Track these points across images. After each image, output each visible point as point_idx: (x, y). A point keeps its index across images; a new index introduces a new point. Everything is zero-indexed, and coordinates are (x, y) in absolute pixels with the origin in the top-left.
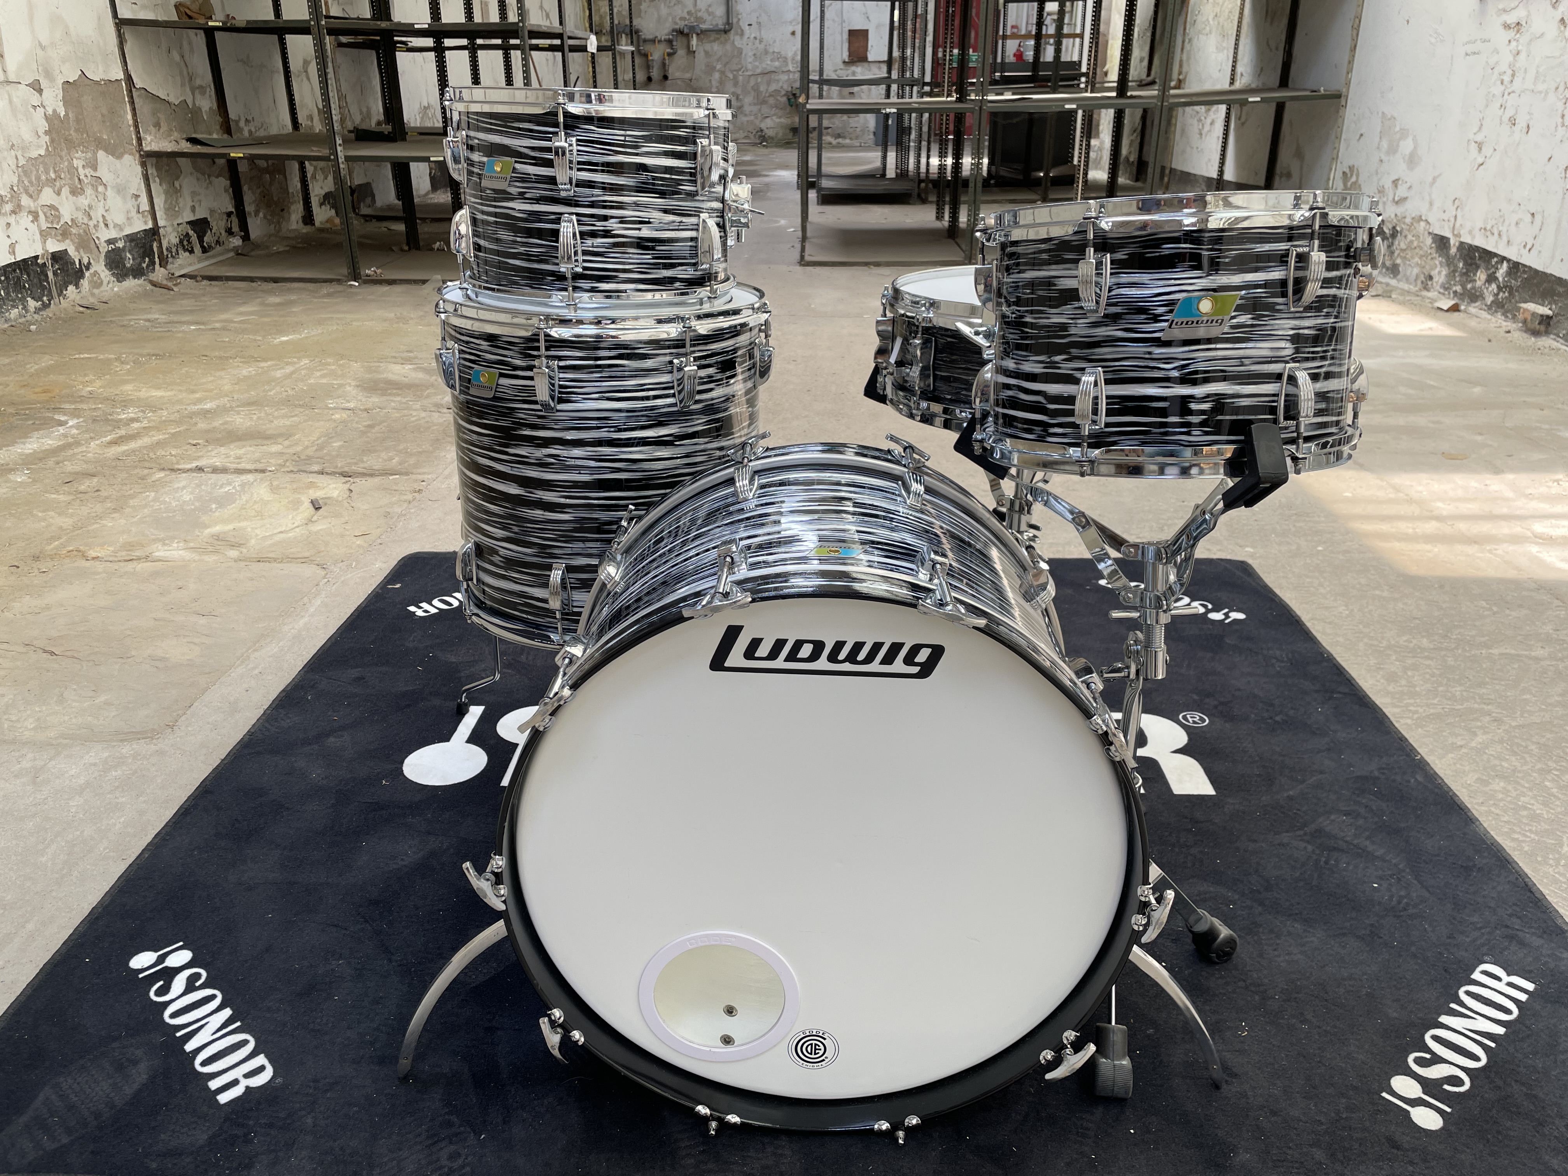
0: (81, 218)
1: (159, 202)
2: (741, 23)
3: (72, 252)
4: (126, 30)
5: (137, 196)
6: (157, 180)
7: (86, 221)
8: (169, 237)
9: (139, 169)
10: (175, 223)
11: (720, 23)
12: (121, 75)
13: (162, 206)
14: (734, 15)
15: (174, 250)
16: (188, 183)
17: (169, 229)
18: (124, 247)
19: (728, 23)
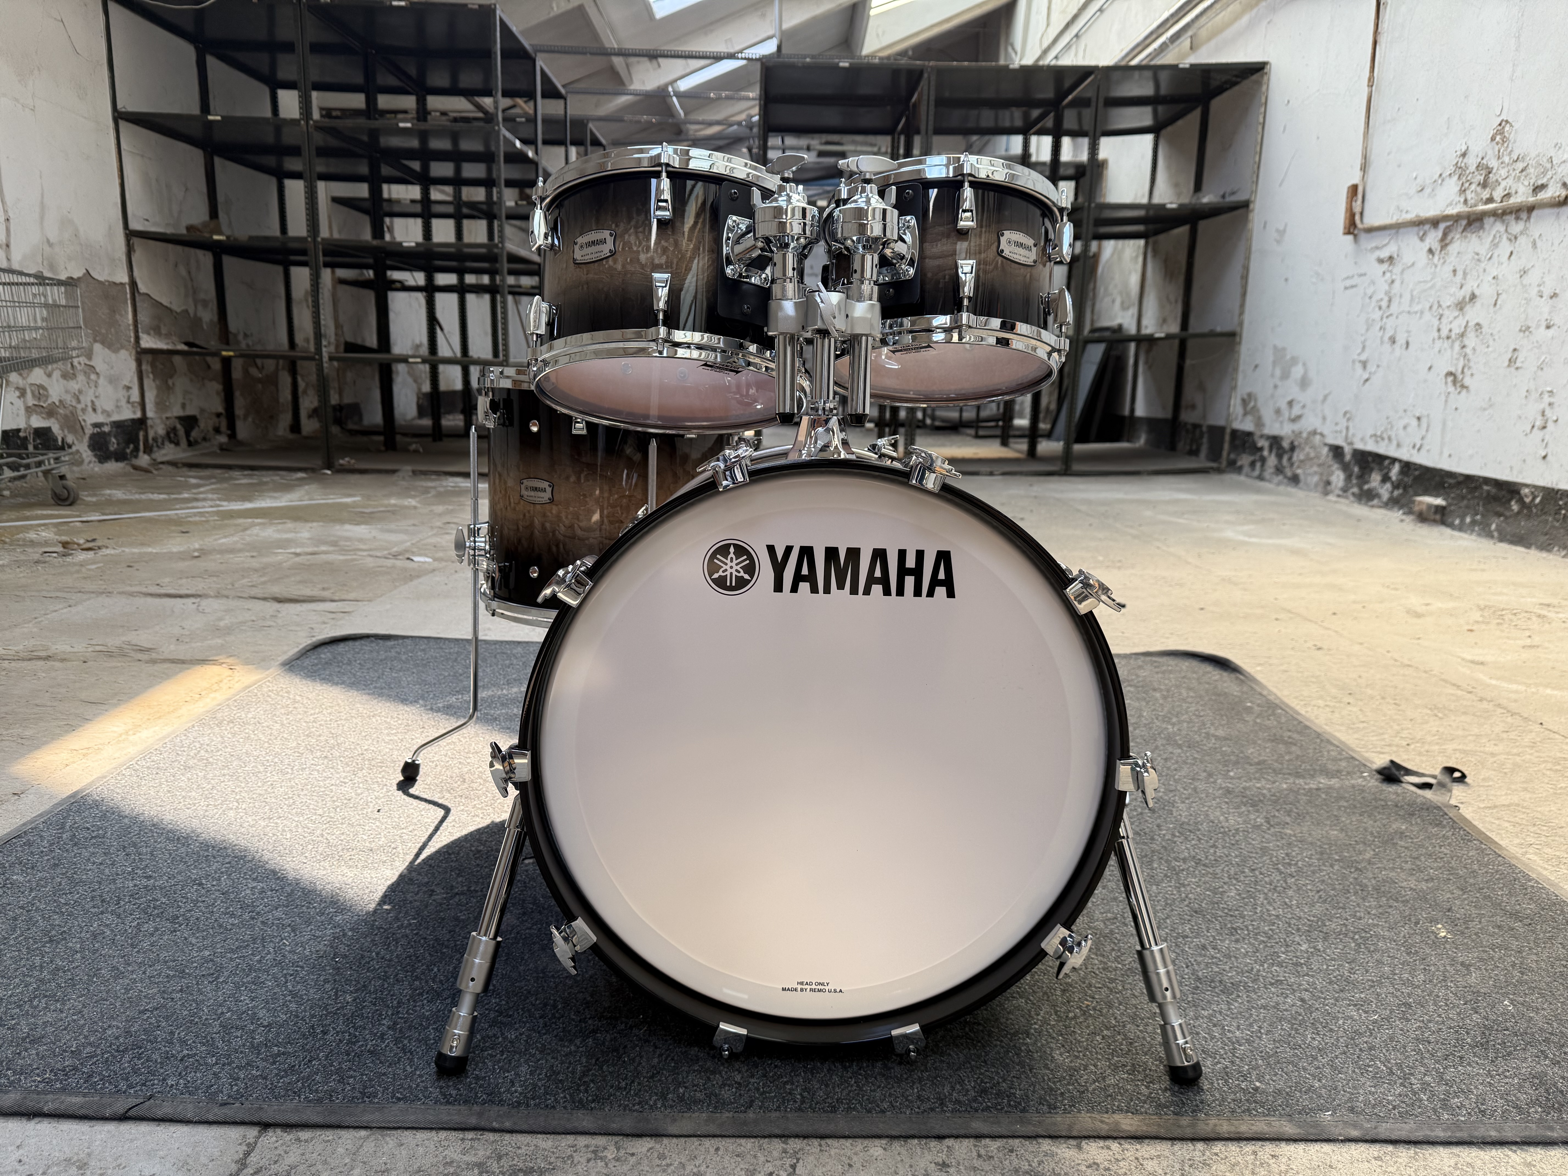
0: (69, 399)
1: (150, 396)
3: (56, 429)
4: (136, 241)
5: (128, 388)
6: (151, 376)
7: (74, 403)
8: (157, 428)
9: (133, 365)
10: (164, 416)
12: (125, 279)
13: (153, 399)
15: (160, 440)
16: (181, 383)
17: (158, 421)
18: (110, 432)
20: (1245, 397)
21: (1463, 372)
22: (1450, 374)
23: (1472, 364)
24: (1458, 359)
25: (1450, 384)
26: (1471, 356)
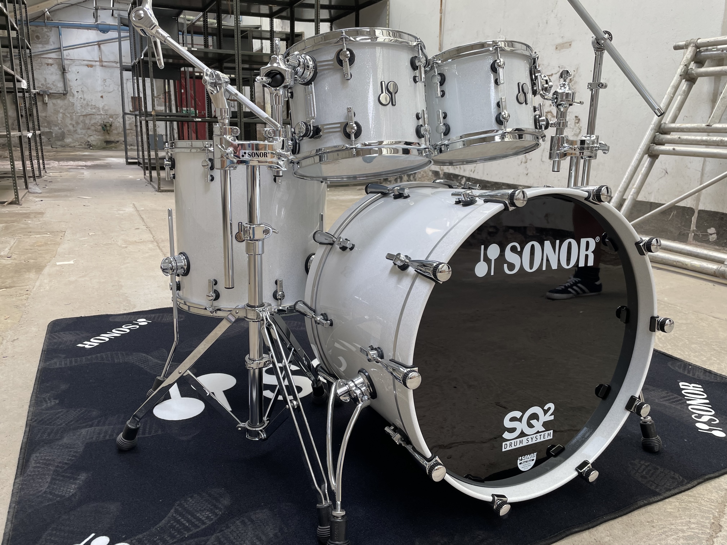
2: (72, 91)
11: (61, 90)
14: (68, 86)
19: (65, 90)
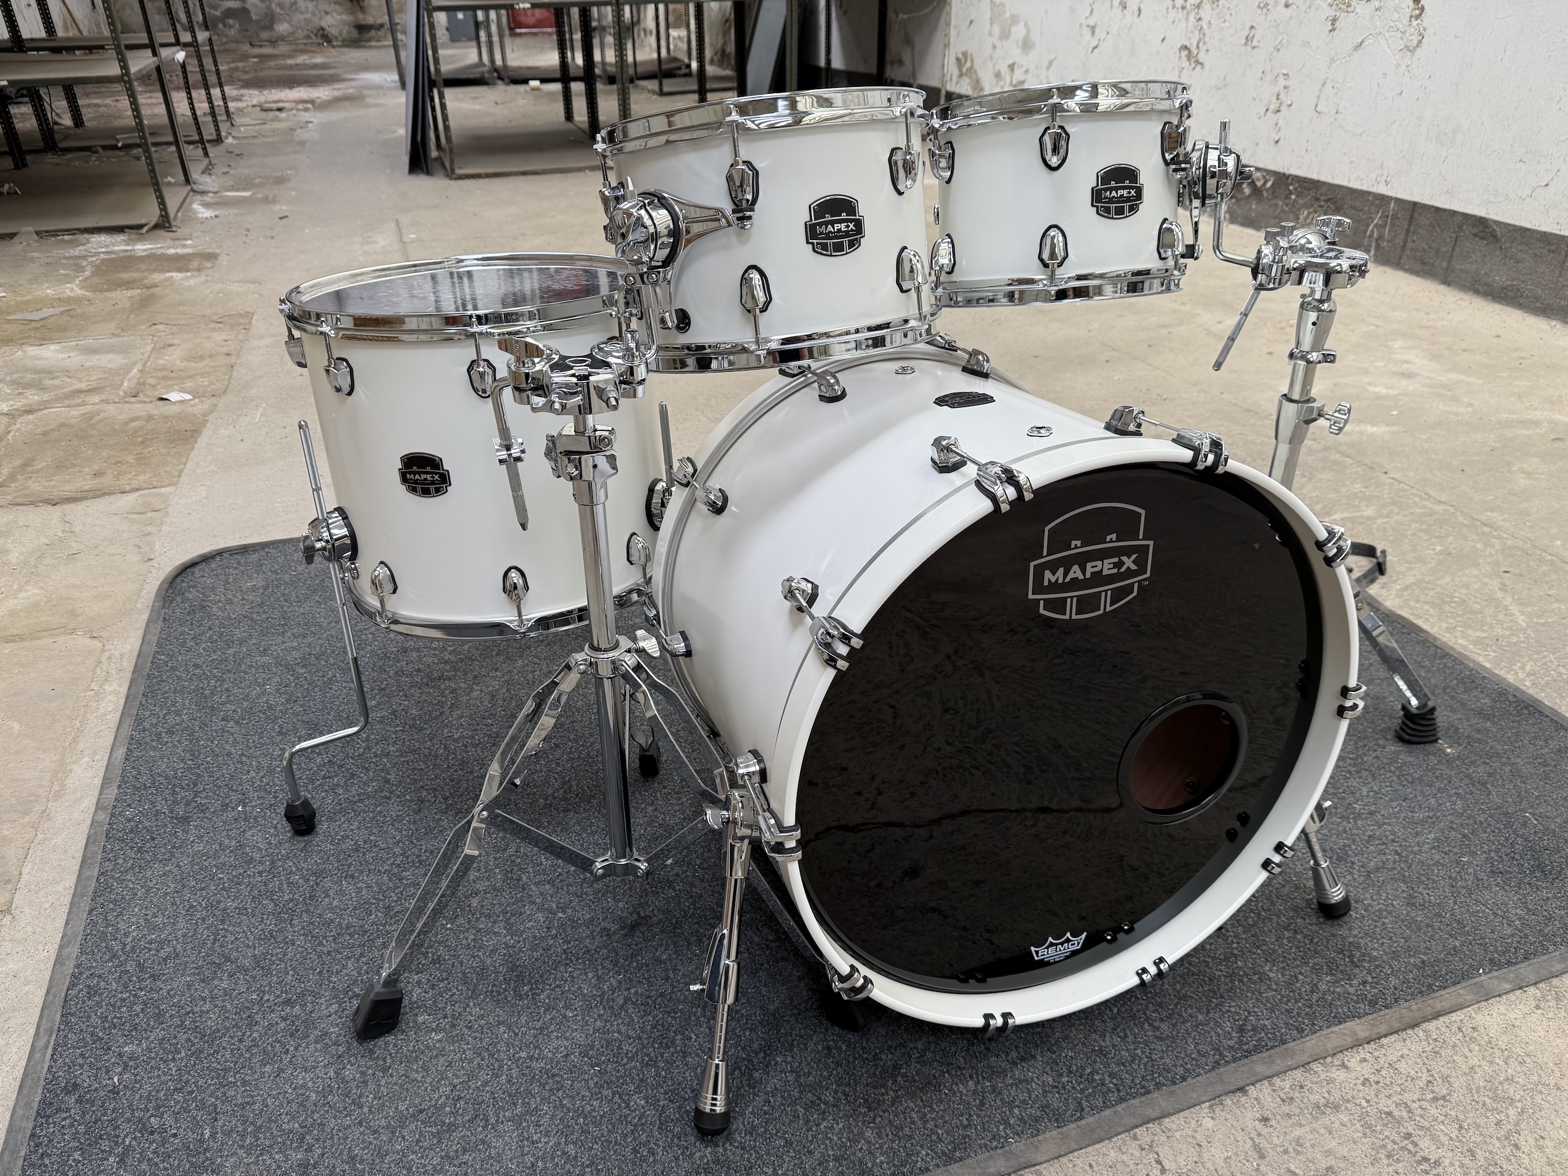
20: (961, 56)
21: (1198, 47)
22: (1185, 48)
23: (1207, 39)
24: (1192, 32)
25: (1184, 59)
26: (1206, 31)
